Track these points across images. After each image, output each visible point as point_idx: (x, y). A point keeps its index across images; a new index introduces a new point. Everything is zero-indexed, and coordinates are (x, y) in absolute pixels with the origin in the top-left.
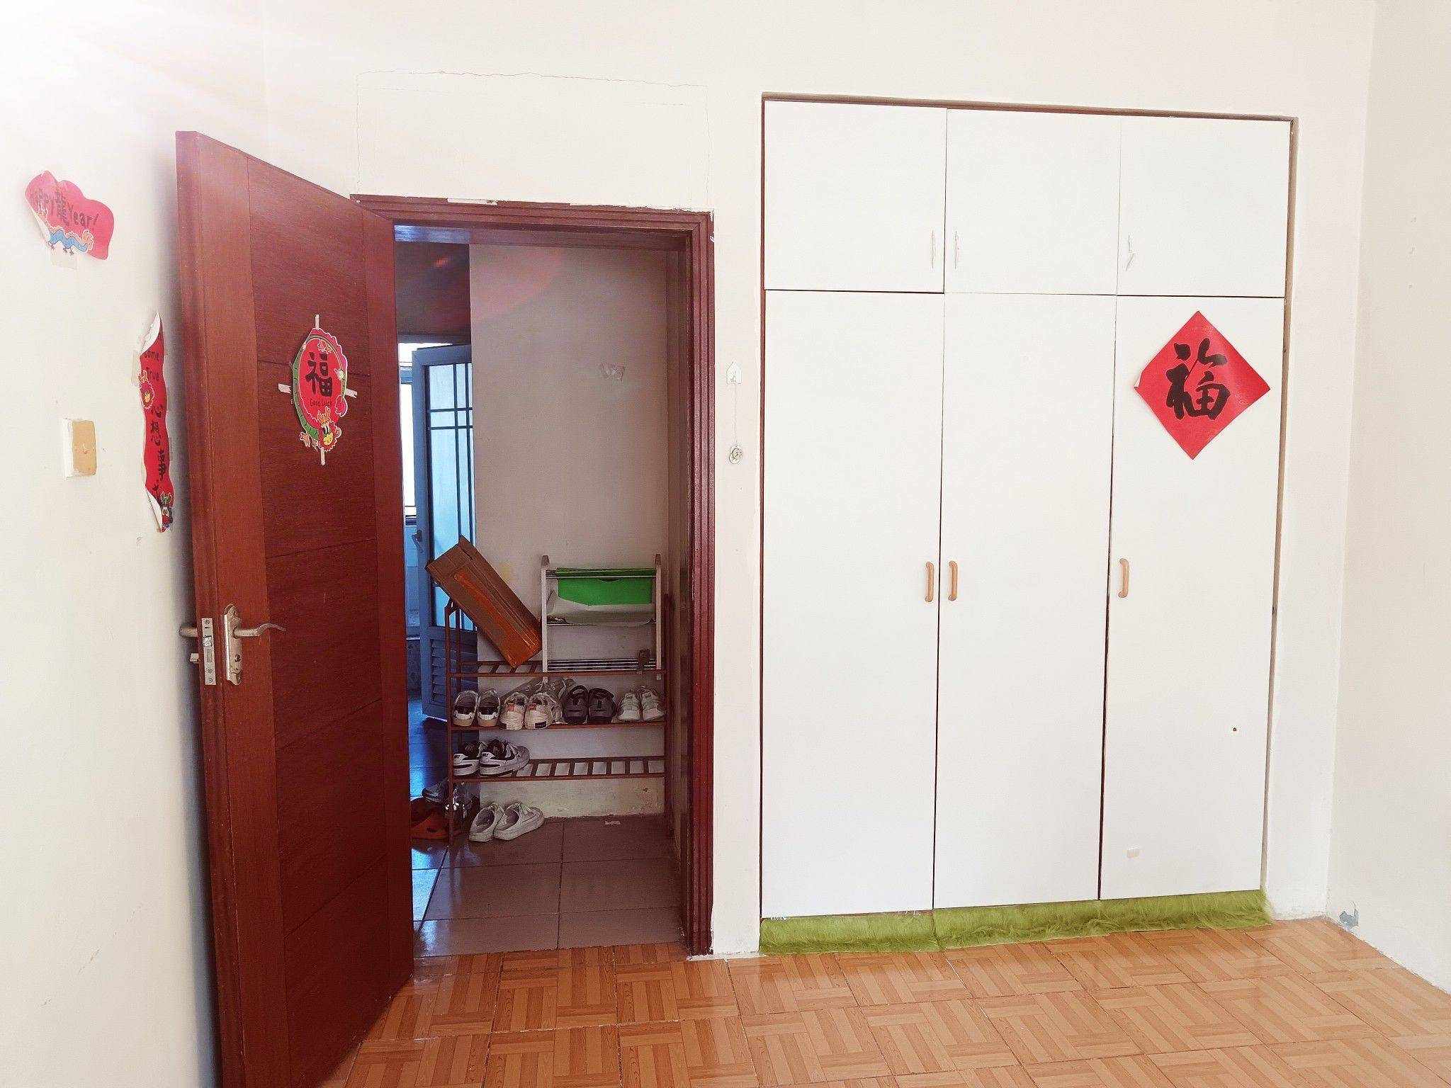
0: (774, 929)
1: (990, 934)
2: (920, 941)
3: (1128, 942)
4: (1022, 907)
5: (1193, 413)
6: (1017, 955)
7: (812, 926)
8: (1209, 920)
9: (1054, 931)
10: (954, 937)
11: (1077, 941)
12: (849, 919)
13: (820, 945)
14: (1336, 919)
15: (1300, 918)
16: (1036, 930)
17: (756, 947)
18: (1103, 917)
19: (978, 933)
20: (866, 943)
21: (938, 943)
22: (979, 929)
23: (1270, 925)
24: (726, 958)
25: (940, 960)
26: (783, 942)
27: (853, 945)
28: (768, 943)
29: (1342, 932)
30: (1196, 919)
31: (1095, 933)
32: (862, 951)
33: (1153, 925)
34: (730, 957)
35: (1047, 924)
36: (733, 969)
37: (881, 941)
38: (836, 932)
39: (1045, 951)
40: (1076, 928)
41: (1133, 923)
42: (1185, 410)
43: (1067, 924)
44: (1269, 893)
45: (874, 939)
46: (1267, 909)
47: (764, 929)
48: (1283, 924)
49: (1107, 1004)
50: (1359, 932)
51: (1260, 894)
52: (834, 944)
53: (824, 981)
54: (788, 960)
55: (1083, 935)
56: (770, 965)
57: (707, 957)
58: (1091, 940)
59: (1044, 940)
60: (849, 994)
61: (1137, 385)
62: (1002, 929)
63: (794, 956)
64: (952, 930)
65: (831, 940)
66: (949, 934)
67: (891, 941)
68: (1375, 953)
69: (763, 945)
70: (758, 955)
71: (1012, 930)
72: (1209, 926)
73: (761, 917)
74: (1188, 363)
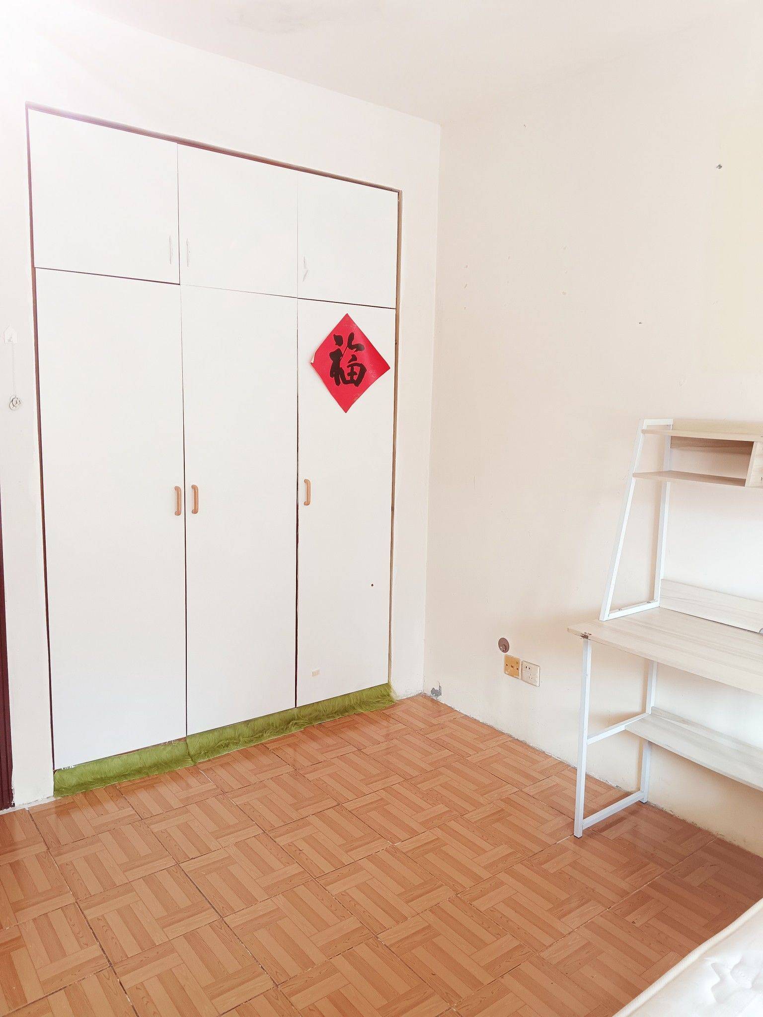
0: (65, 776)
1: (227, 745)
2: (177, 761)
3: (316, 732)
4: (247, 722)
5: (346, 382)
6: (247, 755)
7: (96, 767)
8: (361, 708)
9: (269, 734)
10: (202, 753)
11: (285, 738)
12: (125, 757)
13: (102, 780)
14: (429, 693)
15: (409, 696)
16: (257, 736)
17: (51, 792)
18: (299, 718)
19: (219, 747)
20: (139, 771)
21: (192, 760)
22: (219, 744)
23: (394, 704)
24: (27, 807)
25: (195, 771)
26: (73, 784)
27: (129, 775)
28: (62, 788)
29: (432, 700)
30: (354, 708)
31: (294, 730)
32: (137, 777)
33: (329, 718)
34: (30, 806)
35: (263, 731)
36: (33, 815)
37: (150, 767)
38: (116, 767)
39: (264, 749)
40: (282, 729)
41: (317, 718)
42: (341, 380)
43: (276, 727)
44: (394, 685)
45: (144, 767)
46: (392, 694)
47: (57, 778)
48: (402, 702)
49: (310, 776)
50: (442, 699)
51: (388, 686)
52: (114, 777)
53: (110, 806)
54: (79, 798)
55: (288, 733)
56: (65, 804)
57: (10, 810)
58: (293, 735)
59: (263, 741)
60: (134, 812)
61: (312, 362)
62: (235, 740)
63: (85, 794)
64: (200, 748)
65: (112, 774)
66: (199, 752)
67: (157, 766)
68: (451, 710)
69: (57, 790)
70: (53, 799)
71: (241, 739)
72: (361, 711)
73: (54, 769)
74: (343, 348)
